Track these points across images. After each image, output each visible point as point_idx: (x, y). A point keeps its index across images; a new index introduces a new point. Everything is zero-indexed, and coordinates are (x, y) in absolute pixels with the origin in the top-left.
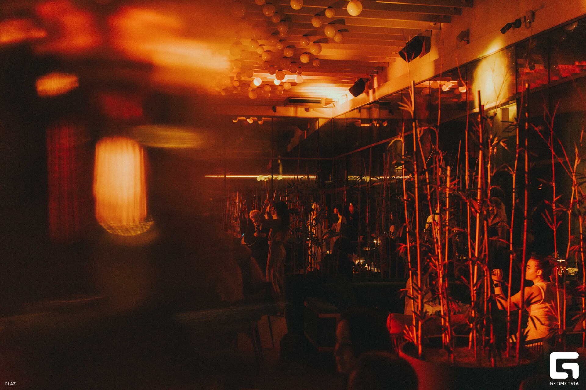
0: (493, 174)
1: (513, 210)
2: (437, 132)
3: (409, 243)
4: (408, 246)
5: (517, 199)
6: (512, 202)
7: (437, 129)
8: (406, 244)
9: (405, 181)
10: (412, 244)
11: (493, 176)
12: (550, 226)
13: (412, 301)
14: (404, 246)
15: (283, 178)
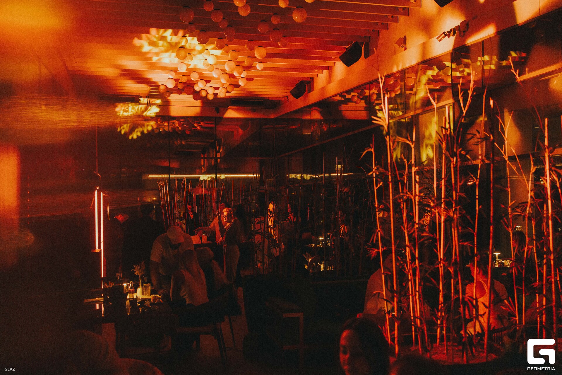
0: (462, 183)
1: (477, 215)
2: (413, 146)
3: (381, 248)
4: (380, 251)
5: (480, 205)
6: (476, 208)
7: (412, 144)
8: (378, 248)
9: (376, 190)
10: (383, 248)
11: (462, 185)
12: (507, 228)
13: (385, 302)
14: (376, 250)
15: (226, 178)
